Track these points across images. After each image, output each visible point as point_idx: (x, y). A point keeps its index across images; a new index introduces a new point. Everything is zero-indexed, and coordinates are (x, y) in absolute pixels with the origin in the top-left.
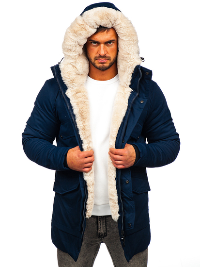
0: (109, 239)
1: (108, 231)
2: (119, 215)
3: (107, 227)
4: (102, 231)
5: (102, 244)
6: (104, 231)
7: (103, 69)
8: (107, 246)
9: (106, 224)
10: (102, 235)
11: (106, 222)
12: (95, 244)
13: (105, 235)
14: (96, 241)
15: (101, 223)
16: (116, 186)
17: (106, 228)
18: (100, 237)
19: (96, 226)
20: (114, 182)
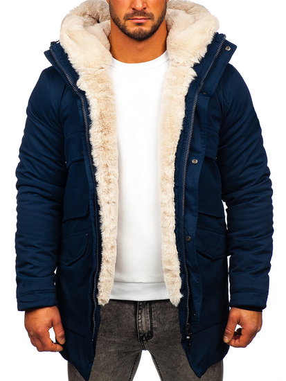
0: (157, 343)
1: (155, 328)
2: (181, 296)
3: (154, 322)
4: (144, 329)
5: (143, 351)
6: (147, 328)
7: (141, 38)
8: (153, 356)
9: (151, 316)
10: (144, 335)
11: (150, 312)
12: (131, 352)
13: (150, 334)
14: (134, 346)
15: (143, 314)
16: (177, 243)
17: (151, 323)
18: (141, 339)
19: (134, 320)
20: (173, 237)
